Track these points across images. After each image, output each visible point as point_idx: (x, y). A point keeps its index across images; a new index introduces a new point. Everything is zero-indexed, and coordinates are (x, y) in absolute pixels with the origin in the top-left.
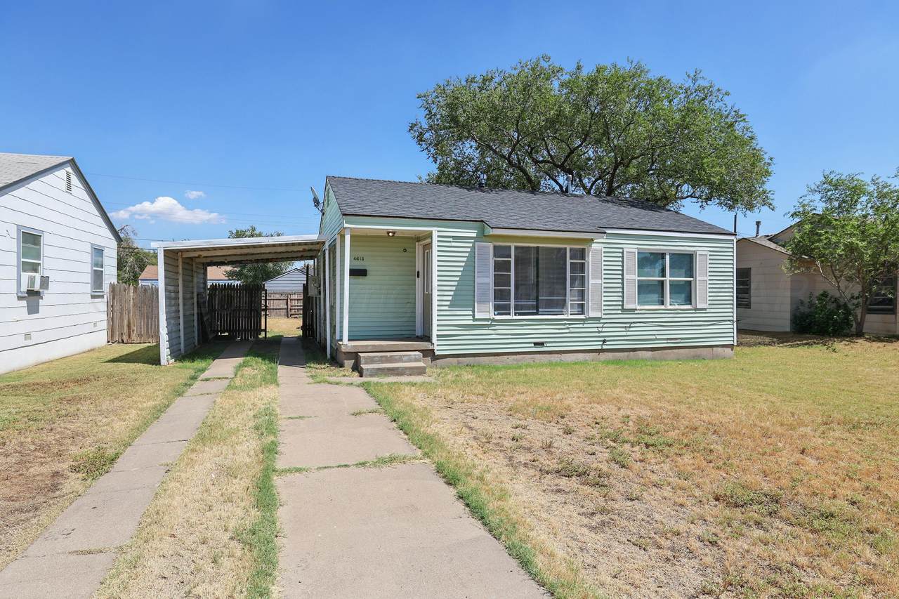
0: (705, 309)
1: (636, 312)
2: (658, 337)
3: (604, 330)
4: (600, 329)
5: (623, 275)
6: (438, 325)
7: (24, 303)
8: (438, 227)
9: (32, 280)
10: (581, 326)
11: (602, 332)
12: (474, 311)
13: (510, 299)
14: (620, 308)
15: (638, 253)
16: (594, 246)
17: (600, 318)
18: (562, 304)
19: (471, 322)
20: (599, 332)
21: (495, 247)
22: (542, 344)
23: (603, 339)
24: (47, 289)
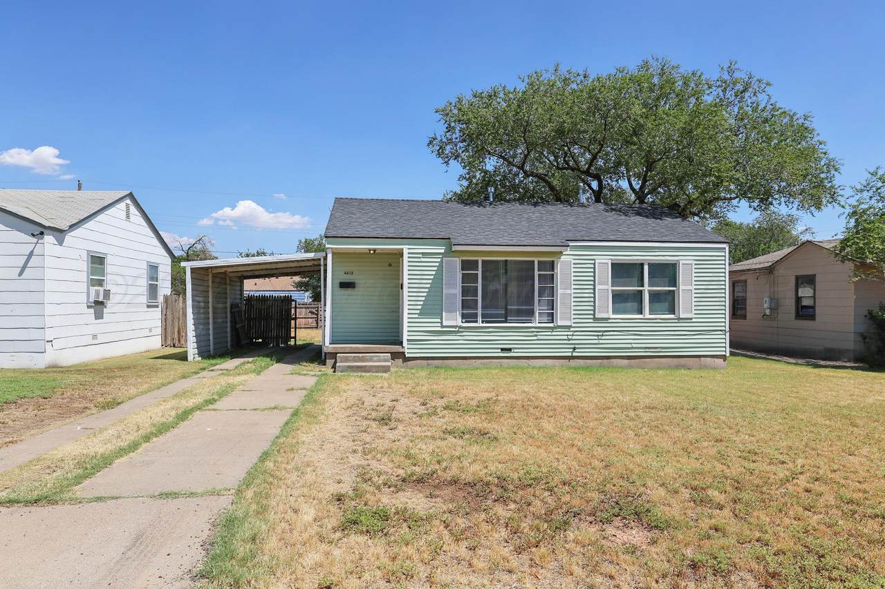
0: (691, 319)
1: (609, 321)
2: (634, 346)
3: (574, 337)
4: (570, 337)
5: (594, 285)
6: (408, 331)
7: (92, 311)
8: (409, 245)
9: (97, 293)
10: (550, 333)
11: (572, 339)
12: (442, 319)
13: (477, 309)
14: (592, 317)
15: (612, 264)
16: (563, 258)
17: (569, 327)
18: (531, 313)
19: (440, 329)
20: (569, 340)
21: (463, 262)
22: (510, 350)
23: (573, 346)
24: (109, 299)
